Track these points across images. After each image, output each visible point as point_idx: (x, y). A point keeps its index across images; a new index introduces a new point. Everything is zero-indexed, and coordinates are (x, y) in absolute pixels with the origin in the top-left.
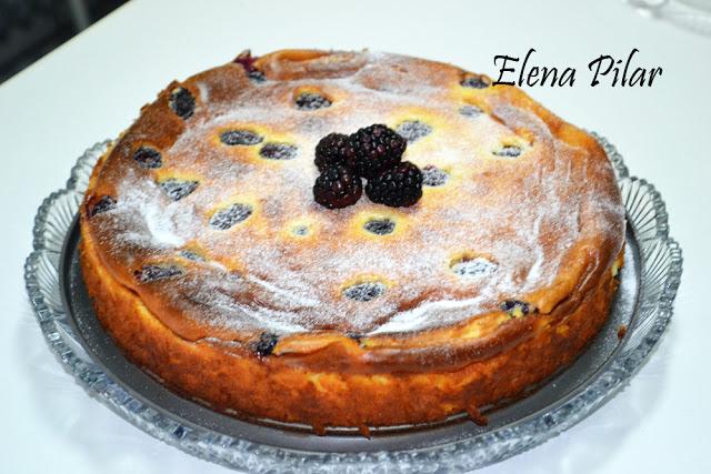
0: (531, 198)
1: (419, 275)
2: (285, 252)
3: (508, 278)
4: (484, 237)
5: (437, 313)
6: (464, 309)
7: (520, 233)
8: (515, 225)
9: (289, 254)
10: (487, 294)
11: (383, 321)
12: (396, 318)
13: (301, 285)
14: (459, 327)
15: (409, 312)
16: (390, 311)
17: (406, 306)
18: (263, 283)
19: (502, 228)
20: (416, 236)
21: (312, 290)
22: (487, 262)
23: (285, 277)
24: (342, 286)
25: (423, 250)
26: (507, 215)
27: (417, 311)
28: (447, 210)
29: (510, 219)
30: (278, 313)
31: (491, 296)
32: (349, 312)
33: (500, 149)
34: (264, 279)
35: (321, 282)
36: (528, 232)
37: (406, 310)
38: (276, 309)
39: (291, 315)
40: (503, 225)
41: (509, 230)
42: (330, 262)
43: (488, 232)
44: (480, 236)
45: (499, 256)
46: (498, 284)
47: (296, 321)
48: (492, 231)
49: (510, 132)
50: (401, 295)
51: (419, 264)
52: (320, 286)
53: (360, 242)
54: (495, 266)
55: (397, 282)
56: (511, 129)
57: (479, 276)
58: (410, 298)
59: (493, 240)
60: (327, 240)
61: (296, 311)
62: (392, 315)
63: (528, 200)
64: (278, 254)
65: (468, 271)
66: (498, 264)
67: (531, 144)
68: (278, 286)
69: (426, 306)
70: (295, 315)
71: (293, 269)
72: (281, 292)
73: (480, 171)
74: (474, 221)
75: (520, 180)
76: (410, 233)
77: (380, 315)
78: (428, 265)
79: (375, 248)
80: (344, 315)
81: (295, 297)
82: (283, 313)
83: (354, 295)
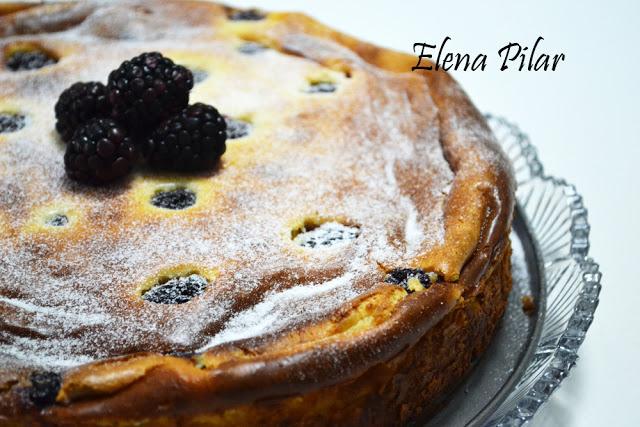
0: (371, 140)
1: (252, 255)
2: (39, 251)
3: (382, 241)
4: (328, 194)
5: (293, 305)
6: (332, 293)
7: (372, 184)
8: (362, 176)
9: (47, 254)
10: (359, 267)
11: (215, 328)
12: (233, 322)
13: (75, 296)
15: (249, 311)
16: (222, 312)
17: (245, 302)
18: (14, 302)
19: (346, 181)
20: (232, 205)
21: (94, 302)
22: (342, 227)
23: (47, 288)
24: (139, 289)
25: (247, 222)
26: (349, 163)
27: (261, 308)
28: (263, 167)
29: (353, 168)
30: (46, 343)
31: (365, 269)
32: (161, 323)
33: (308, 87)
34: (14, 294)
35: (105, 287)
36: (381, 182)
37: (245, 308)
38: (43, 337)
39: (69, 343)
40: (346, 177)
41: (356, 183)
42: (113, 257)
43: (330, 187)
44: (320, 193)
45: (357, 216)
46: (369, 251)
47: (79, 350)
48: (335, 185)
49: (314, 65)
50: (234, 287)
51: (248, 242)
52: (106, 293)
53: (152, 224)
54: (355, 230)
55: (223, 271)
56: (315, 60)
57: (337, 247)
58: (248, 289)
59: (340, 196)
60: (101, 226)
61: (76, 334)
62: (226, 318)
63: (368, 143)
64: (29, 256)
65: (318, 242)
66: (358, 227)
67: (348, 75)
68: (39, 303)
69: (273, 298)
70: (75, 342)
71: (57, 275)
72: (46, 310)
73: (294, 113)
74: (307, 175)
75: (349, 119)
76: (221, 201)
77: (210, 321)
78: (262, 241)
79: (177, 227)
80: (153, 328)
81: (68, 314)
82: (55, 341)
83: (161, 298)
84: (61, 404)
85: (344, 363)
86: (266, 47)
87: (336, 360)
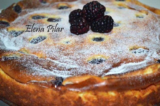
0: (152, 29)
1: (118, 54)
2: (62, 49)
3: (155, 53)
4: (140, 41)
5: (129, 67)
6: (140, 65)
7: (152, 40)
8: (150, 38)
9: (63, 50)
10: (148, 59)
11: (107, 71)
12: (112, 70)
13: (70, 60)
14: (143, 69)
15: (117, 68)
16: (109, 67)
17: (116, 65)
18: (54, 61)
20: (113, 42)
21: (75, 62)
22: (144, 49)
23: (62, 58)
24: (87, 60)
25: (117, 46)
26: (146, 35)
27: (120, 67)
28: (123, 33)
29: (147, 36)
30: (61, 72)
31: (150, 60)
32: (92, 68)
33: (136, 17)
34: (54, 59)
35: (78, 59)
36: (155, 40)
37: (116, 67)
38: (60, 70)
39: (67, 72)
40: (145, 38)
41: (148, 39)
42: (81, 52)
43: (141, 40)
44: (138, 41)
45: (148, 47)
46: (151, 55)
47: (70, 74)
48: (142, 39)
49: (138, 12)
50: (113, 61)
51: (117, 51)
52: (78, 60)
53: (92, 44)
54: (147, 50)
55: (110, 57)
56: (138, 10)
57: (142, 54)
58: (117, 62)
59: (143, 42)
60: (78, 44)
61: (69, 70)
62: (110, 69)
63: (152, 30)
64: (59, 50)
65: (137, 52)
66: (148, 49)
67: (147, 14)
68: (60, 61)
69: (123, 65)
70: (69, 72)
71: (66, 55)
72: (62, 64)
73: (131, 22)
74: (135, 36)
75: (147, 24)
76: (111, 40)
77: (106, 69)
78: (121, 51)
79: (99, 46)
80: (90, 69)
81: (68, 65)
82: (63, 71)
83: (93, 62)
84: (63, 85)
85: (143, 82)
86: (125, 8)
87: (141, 81)
